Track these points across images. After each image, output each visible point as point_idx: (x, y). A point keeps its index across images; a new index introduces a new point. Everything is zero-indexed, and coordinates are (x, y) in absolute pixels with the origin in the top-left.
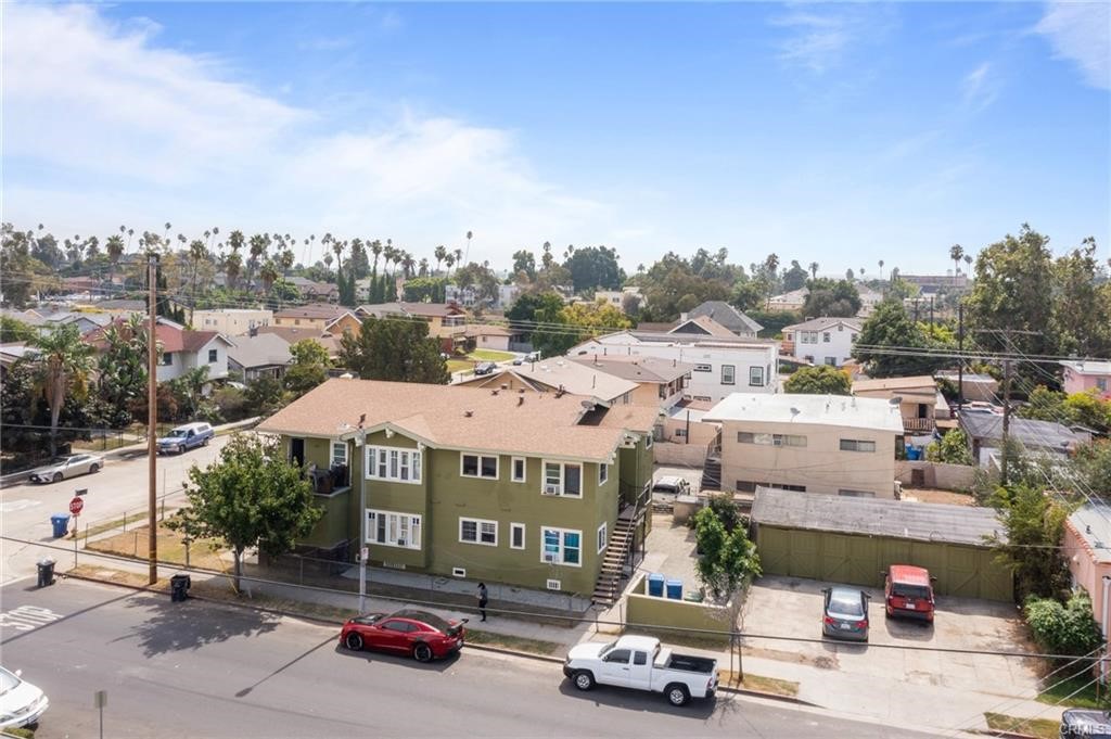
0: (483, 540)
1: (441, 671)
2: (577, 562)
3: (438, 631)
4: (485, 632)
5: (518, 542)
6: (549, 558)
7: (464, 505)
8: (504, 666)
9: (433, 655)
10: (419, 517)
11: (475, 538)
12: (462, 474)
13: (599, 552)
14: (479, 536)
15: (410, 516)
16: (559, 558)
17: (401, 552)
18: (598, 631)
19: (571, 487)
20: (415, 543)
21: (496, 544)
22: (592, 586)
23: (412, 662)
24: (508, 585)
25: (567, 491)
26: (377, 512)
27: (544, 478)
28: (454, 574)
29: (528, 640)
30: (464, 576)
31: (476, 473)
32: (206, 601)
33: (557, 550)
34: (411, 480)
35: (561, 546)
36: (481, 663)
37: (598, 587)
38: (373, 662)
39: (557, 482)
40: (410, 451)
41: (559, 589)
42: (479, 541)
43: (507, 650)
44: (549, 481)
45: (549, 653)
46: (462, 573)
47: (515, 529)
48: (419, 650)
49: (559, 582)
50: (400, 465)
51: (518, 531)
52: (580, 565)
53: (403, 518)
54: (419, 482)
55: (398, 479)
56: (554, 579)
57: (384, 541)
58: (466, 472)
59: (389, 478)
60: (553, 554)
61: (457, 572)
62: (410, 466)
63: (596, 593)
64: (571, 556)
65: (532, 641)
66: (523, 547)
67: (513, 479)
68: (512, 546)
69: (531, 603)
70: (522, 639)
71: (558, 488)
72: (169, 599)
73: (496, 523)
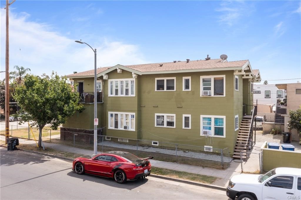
0: (167, 125)
1: (130, 189)
2: (223, 135)
3: (130, 162)
4: (167, 169)
5: (187, 125)
6: (205, 133)
7: (157, 107)
8: (177, 189)
9: (126, 178)
10: (134, 114)
11: (163, 125)
12: (156, 90)
13: (236, 130)
14: (165, 123)
15: (130, 114)
16: (212, 133)
17: (126, 133)
18: (242, 172)
19: (219, 91)
20: (132, 128)
21: (175, 127)
22: (232, 149)
23: (112, 183)
24: (182, 149)
25: (215, 93)
26: (114, 113)
27: (202, 87)
28: (153, 144)
29: (195, 174)
30: (158, 145)
31: (163, 89)
32: (24, 151)
33: (210, 128)
34: (130, 95)
35: (213, 126)
36: (160, 186)
37: (236, 150)
38: (86, 181)
39: (210, 89)
40: (129, 80)
41: (212, 151)
42: (165, 126)
43: (180, 179)
44: (204, 89)
45: (211, 183)
46: (156, 143)
47: (185, 117)
48: (118, 174)
49: (212, 147)
50: (125, 88)
51: (187, 119)
52: (224, 136)
53: (126, 115)
54: (134, 95)
55: (124, 95)
56: (208, 145)
57: (117, 128)
58: (158, 89)
59: (119, 95)
60: (208, 130)
61: (154, 143)
62: (129, 88)
63: (235, 153)
64: (218, 131)
65: (198, 175)
66: (190, 128)
67: (183, 90)
68: (184, 127)
69: (195, 157)
70: (191, 174)
71: (210, 93)
72: (6, 149)
73: (174, 115)
